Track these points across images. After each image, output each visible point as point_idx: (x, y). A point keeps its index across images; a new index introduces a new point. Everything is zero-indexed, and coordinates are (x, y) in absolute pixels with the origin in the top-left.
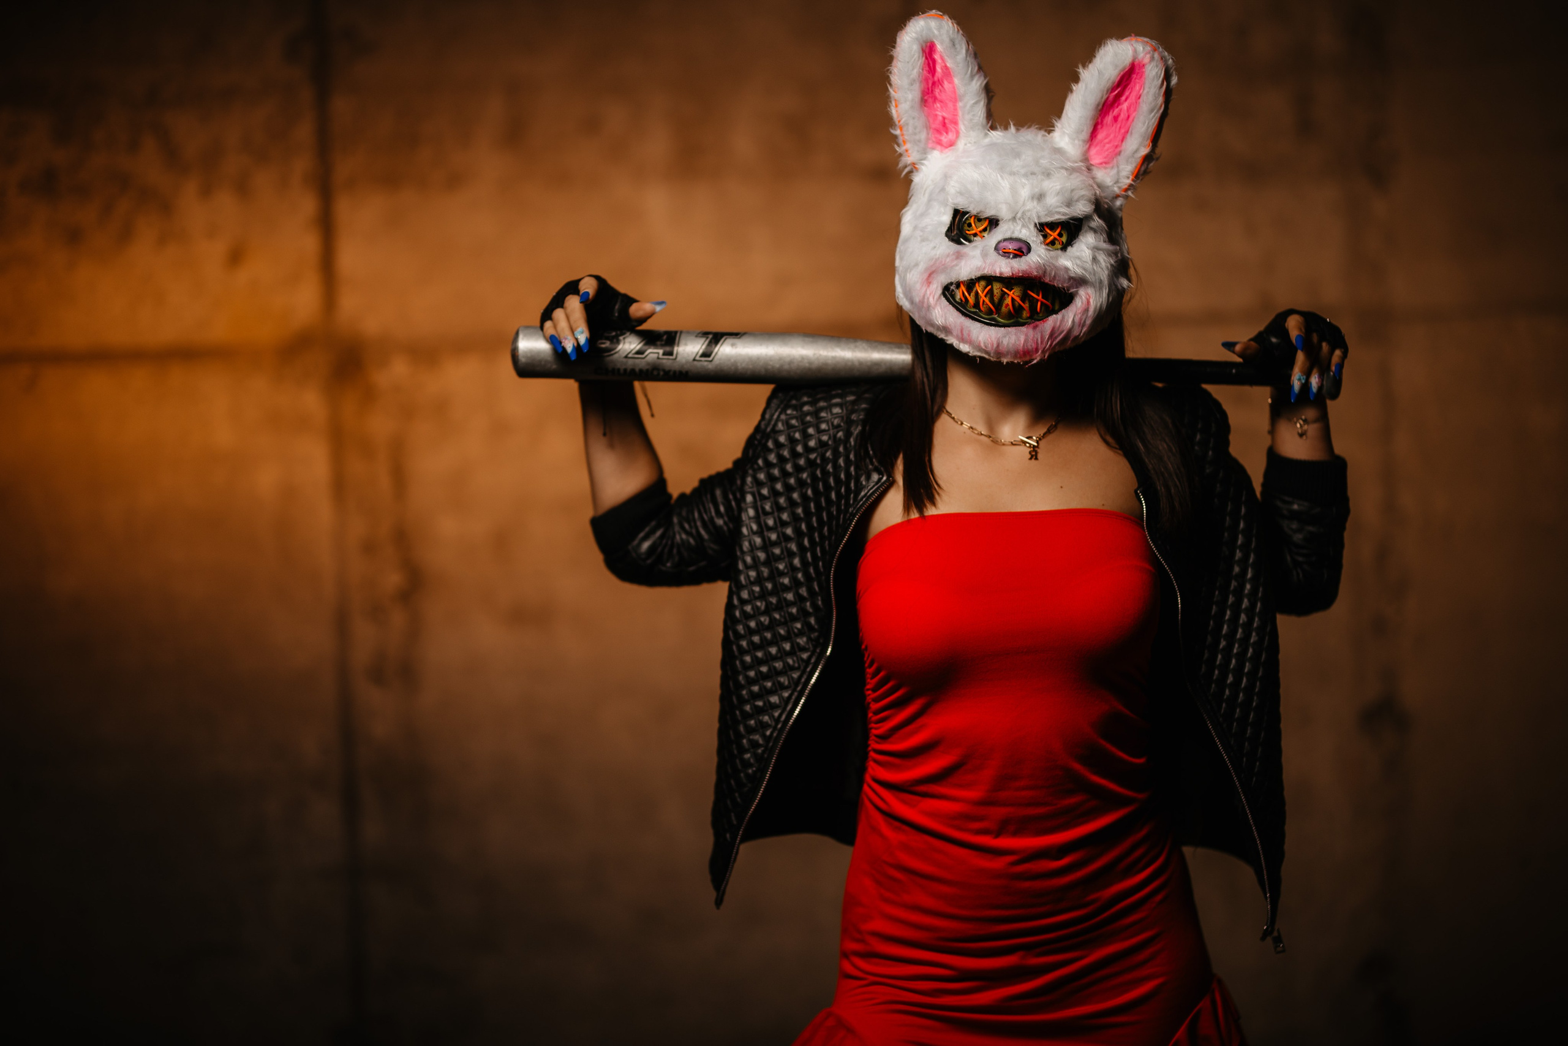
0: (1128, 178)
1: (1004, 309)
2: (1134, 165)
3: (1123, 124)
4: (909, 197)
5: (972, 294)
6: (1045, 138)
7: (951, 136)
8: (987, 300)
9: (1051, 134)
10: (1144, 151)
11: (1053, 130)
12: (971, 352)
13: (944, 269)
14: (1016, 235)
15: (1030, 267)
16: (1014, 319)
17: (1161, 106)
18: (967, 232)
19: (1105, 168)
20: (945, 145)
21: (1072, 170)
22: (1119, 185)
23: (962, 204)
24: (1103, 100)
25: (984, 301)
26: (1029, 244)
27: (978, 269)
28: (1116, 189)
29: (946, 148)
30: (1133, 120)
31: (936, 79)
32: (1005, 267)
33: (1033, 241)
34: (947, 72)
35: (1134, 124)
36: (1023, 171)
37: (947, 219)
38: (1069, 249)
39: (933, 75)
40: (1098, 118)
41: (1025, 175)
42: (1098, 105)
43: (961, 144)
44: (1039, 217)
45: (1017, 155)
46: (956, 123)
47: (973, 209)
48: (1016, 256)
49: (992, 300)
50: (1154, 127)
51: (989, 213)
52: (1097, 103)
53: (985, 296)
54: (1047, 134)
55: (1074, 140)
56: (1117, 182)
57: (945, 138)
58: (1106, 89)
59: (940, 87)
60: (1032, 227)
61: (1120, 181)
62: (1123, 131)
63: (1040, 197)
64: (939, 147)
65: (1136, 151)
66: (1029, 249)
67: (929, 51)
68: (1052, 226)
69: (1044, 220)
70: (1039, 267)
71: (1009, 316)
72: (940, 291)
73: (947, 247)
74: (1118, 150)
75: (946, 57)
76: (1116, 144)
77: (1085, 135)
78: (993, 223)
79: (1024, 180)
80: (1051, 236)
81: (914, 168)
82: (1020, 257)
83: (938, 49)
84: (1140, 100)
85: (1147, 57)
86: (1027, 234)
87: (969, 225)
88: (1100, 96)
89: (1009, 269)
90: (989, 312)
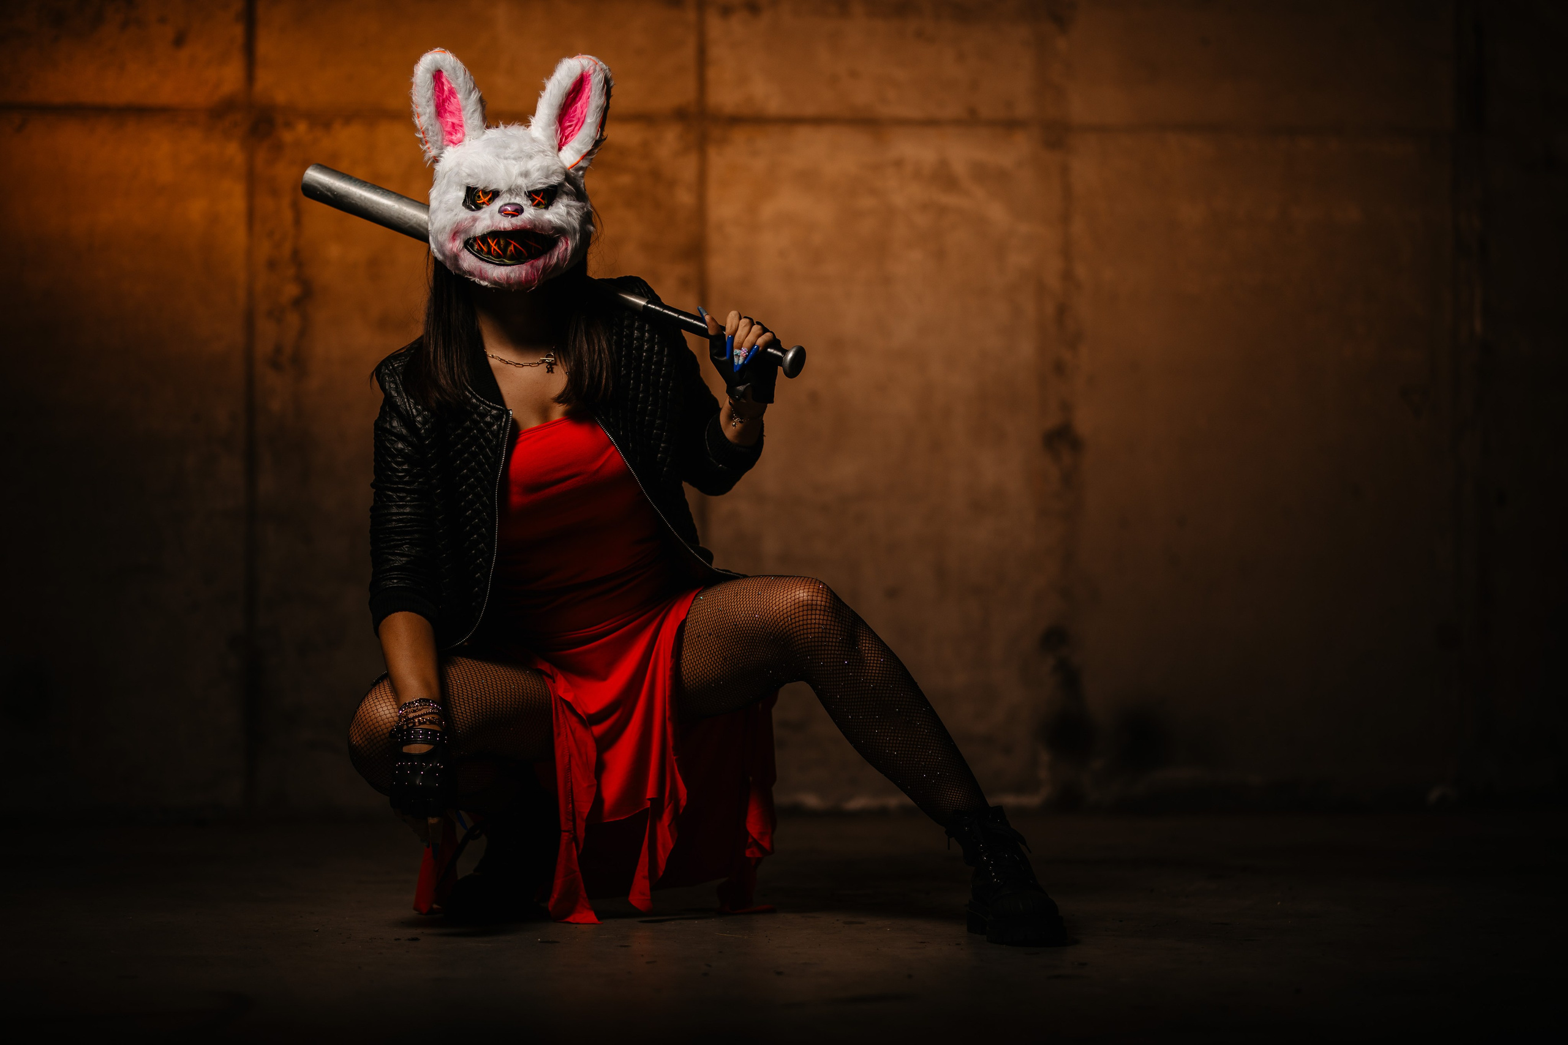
1: (508, 253)
4: (434, 180)
5: (485, 245)
6: (525, 131)
7: (459, 135)
8: (496, 248)
9: (529, 128)
11: (531, 125)
12: (488, 285)
13: (466, 231)
14: (513, 201)
15: (524, 222)
17: (604, 103)
18: (478, 202)
20: (456, 142)
21: (543, 153)
23: (472, 182)
24: (564, 101)
25: (494, 249)
26: (521, 206)
27: (489, 227)
29: (456, 144)
30: (585, 114)
31: (444, 96)
32: (506, 223)
33: (524, 204)
34: (452, 92)
36: (512, 156)
37: (462, 194)
38: (550, 208)
39: (443, 94)
40: (562, 113)
41: (515, 159)
42: (560, 105)
43: (467, 140)
44: (527, 187)
45: (507, 145)
46: (461, 126)
47: (480, 186)
48: (513, 216)
49: (499, 248)
50: (600, 116)
51: (493, 187)
52: (558, 105)
53: (495, 245)
54: (526, 128)
55: (545, 130)
57: (455, 137)
58: (564, 93)
59: (448, 101)
60: (523, 194)
63: (526, 174)
64: (452, 144)
65: (589, 135)
66: (522, 210)
67: (438, 76)
68: (537, 192)
69: (530, 189)
70: (531, 221)
71: (512, 258)
72: (462, 245)
73: (464, 214)
75: (451, 81)
78: (495, 194)
79: (514, 162)
80: (536, 199)
81: (436, 160)
82: (517, 216)
83: (445, 73)
84: (590, 99)
85: (592, 68)
86: (520, 199)
87: (479, 197)
88: (561, 99)
89: (510, 225)
90: (498, 256)
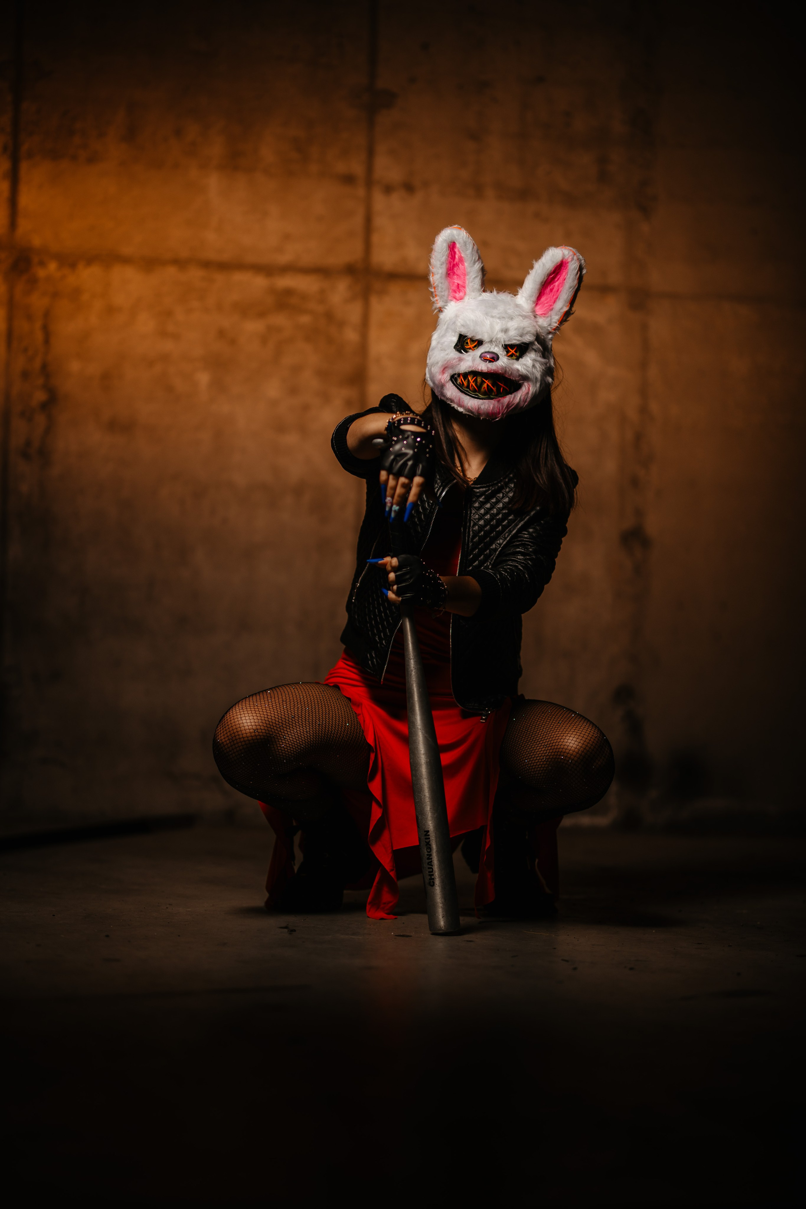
0: (556, 323)
1: (482, 390)
2: (559, 317)
3: (555, 294)
4: (437, 326)
5: (466, 380)
6: (513, 298)
7: (461, 294)
8: (474, 384)
9: (516, 296)
10: (566, 309)
11: (518, 294)
12: (464, 412)
13: (452, 367)
14: (492, 350)
15: (497, 368)
16: (488, 395)
17: (576, 285)
18: (466, 347)
19: (544, 317)
20: (458, 299)
21: (525, 317)
22: (551, 326)
23: (464, 331)
24: (545, 280)
25: (472, 385)
26: (498, 355)
27: (470, 367)
28: (549, 328)
29: (458, 300)
30: (560, 292)
31: (455, 263)
32: (484, 367)
33: (501, 354)
34: (461, 260)
35: (561, 293)
36: (498, 316)
37: (455, 339)
38: (520, 359)
39: (454, 261)
40: (541, 290)
41: (499, 318)
42: (542, 282)
43: (466, 298)
44: (504, 341)
45: (495, 307)
46: (464, 287)
47: (470, 335)
48: (490, 361)
49: (476, 385)
50: (571, 296)
51: (478, 337)
52: (541, 281)
53: (473, 382)
54: (514, 296)
55: (528, 300)
56: (550, 325)
57: (458, 295)
58: (547, 274)
59: (457, 267)
60: (500, 346)
61: (552, 324)
62: (555, 297)
63: (506, 331)
64: (455, 300)
65: (561, 308)
66: (498, 358)
67: (452, 247)
68: (512, 346)
69: (507, 343)
70: (502, 368)
71: (484, 394)
72: (449, 378)
73: (454, 354)
74: (551, 307)
75: (461, 251)
76: (551, 304)
77: (534, 298)
78: (480, 343)
79: (498, 321)
80: (511, 352)
81: (440, 310)
82: (493, 362)
83: (458, 245)
84: (565, 281)
85: (571, 257)
86: (498, 350)
87: (467, 343)
88: (543, 277)
89: (486, 368)
90: (475, 391)
